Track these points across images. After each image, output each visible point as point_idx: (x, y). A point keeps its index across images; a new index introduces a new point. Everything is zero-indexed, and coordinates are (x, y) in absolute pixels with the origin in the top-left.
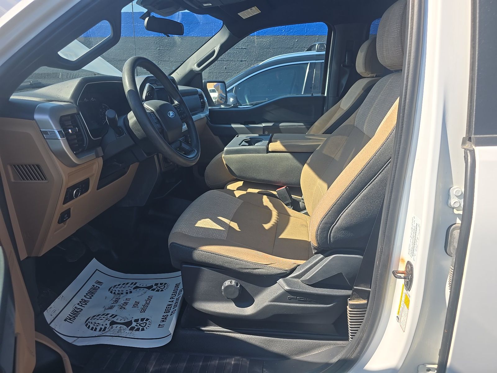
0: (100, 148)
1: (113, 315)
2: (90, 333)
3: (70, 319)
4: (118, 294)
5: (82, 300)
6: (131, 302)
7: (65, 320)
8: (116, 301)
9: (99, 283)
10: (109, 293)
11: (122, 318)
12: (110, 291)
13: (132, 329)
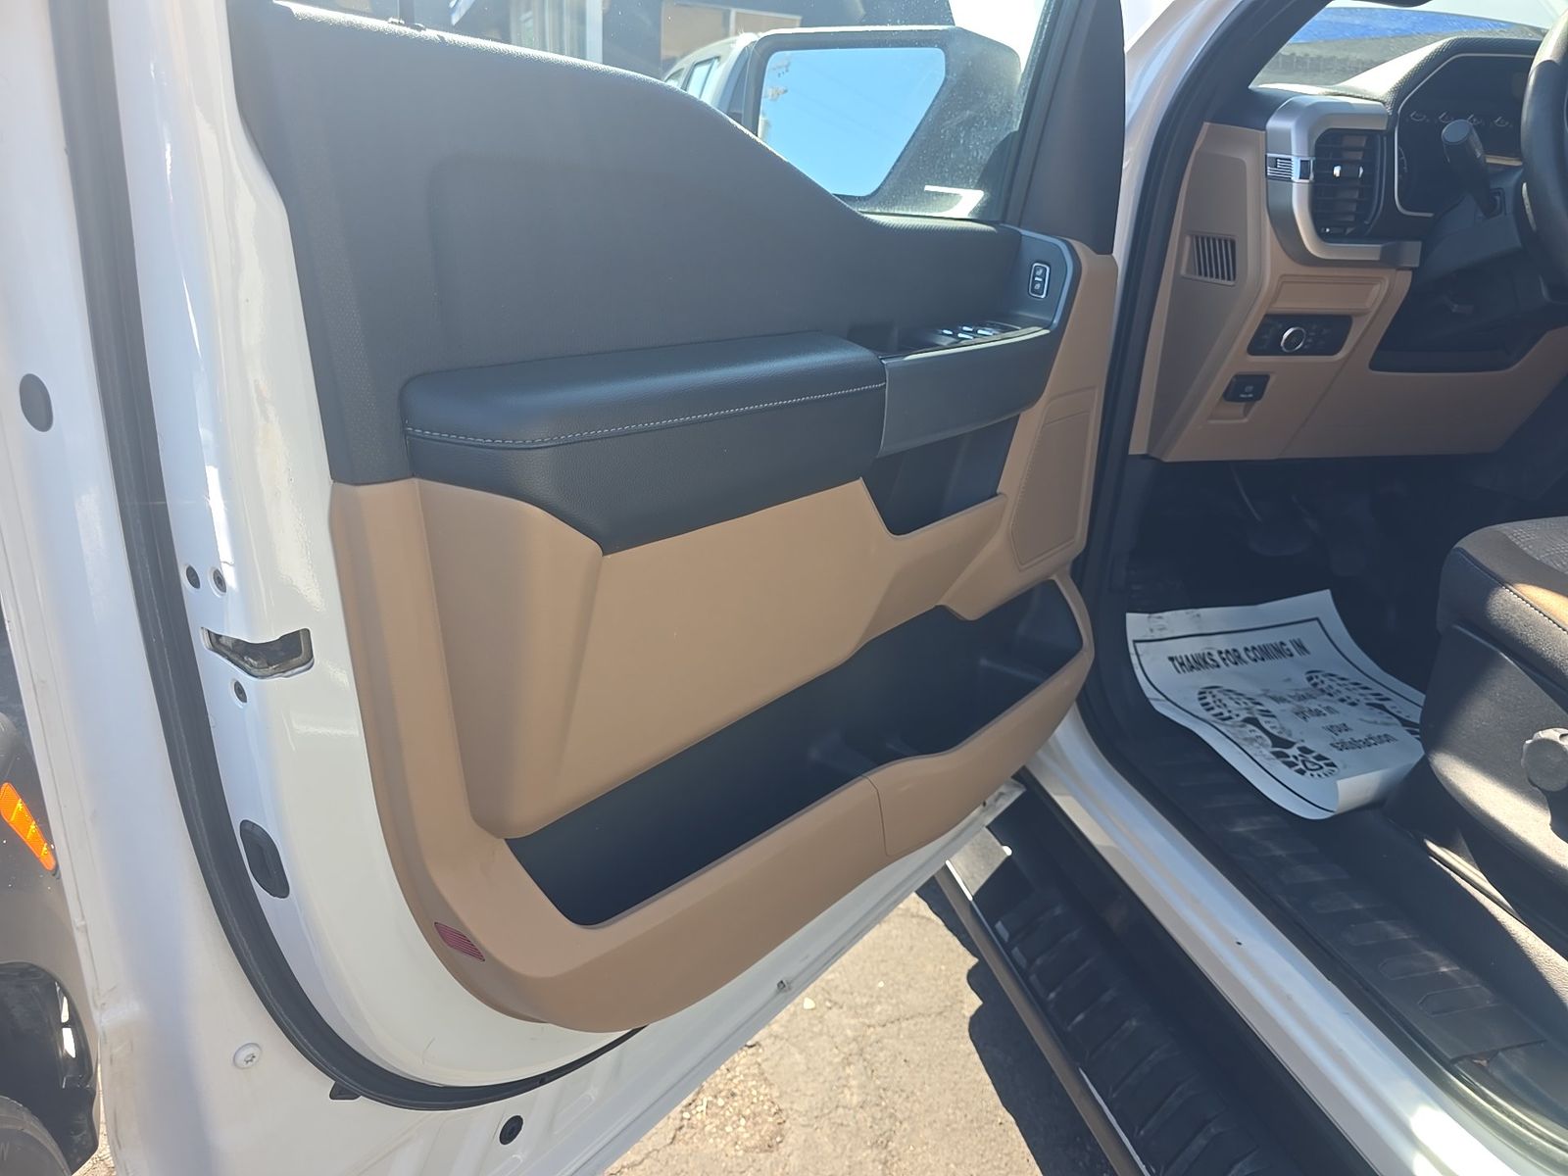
0: (1418, 245)
1: (1268, 711)
2: (1196, 707)
3: (1182, 664)
4: (1322, 691)
5: (1235, 650)
6: (1335, 720)
7: (1171, 659)
8: (1303, 698)
9: (1301, 647)
10: (1304, 678)
11: (1278, 726)
12: (1308, 675)
13: (1278, 755)
